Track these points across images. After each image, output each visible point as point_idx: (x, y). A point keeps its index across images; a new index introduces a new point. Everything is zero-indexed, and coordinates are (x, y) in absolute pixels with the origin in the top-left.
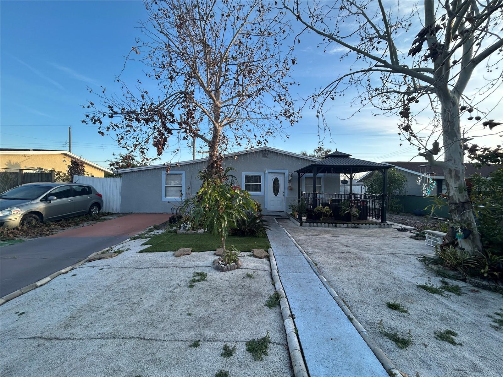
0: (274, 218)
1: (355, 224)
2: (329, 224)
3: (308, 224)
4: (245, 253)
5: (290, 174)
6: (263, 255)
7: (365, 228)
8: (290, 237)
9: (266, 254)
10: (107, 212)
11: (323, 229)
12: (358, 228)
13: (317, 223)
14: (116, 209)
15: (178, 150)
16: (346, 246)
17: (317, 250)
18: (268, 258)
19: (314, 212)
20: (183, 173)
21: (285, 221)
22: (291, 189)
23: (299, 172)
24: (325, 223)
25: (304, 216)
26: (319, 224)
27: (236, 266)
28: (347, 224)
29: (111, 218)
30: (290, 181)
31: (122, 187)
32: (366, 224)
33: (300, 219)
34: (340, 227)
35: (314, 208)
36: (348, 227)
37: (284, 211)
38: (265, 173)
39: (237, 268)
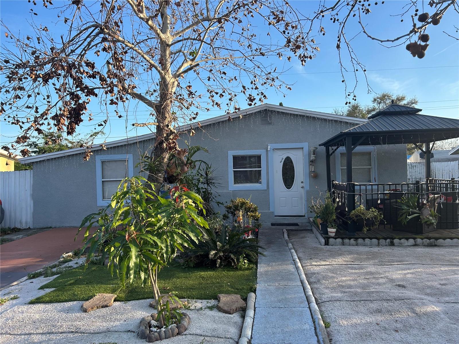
0: (285, 230)
1: (429, 238)
2: (378, 239)
3: (339, 240)
4: (199, 304)
5: (312, 149)
6: (234, 307)
7: (451, 246)
8: (297, 268)
9: (241, 303)
10: (13, 227)
11: (367, 249)
12: (436, 246)
13: (356, 239)
14: (26, 223)
15: (105, 122)
16: (399, 286)
17: (339, 295)
18: (243, 312)
19: (350, 219)
20: (129, 157)
21: (302, 235)
22: (315, 176)
23: (327, 144)
24: (371, 239)
25: (332, 227)
26: (360, 241)
27: (176, 331)
28: (414, 239)
29: (15, 237)
30: (312, 161)
31: (33, 185)
32: (452, 239)
33: (325, 233)
34: (400, 245)
35: (350, 211)
36: (416, 245)
37: (305, 216)
38: (267, 151)
39: (178, 334)
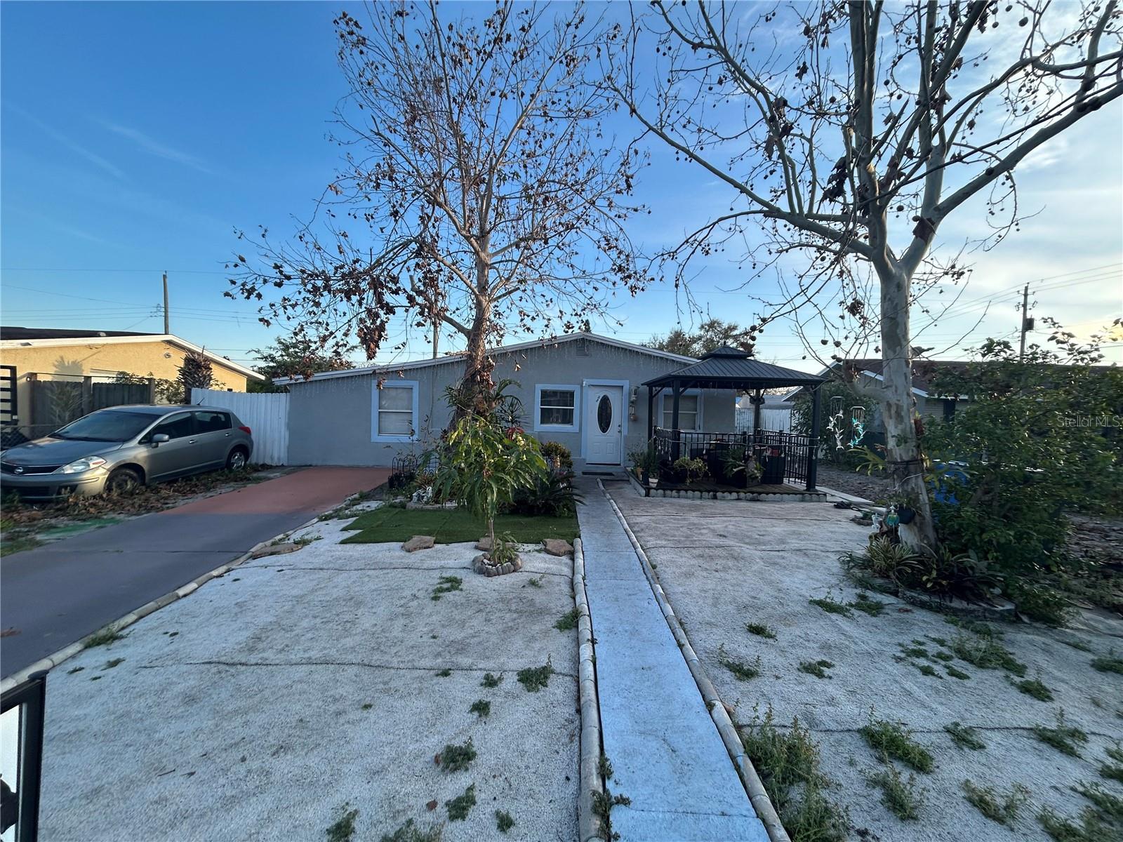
0: (598, 480)
1: (753, 493)
2: (701, 492)
3: (660, 492)
4: (531, 547)
5: (633, 388)
6: (562, 550)
7: (774, 501)
8: (619, 518)
9: (568, 547)
10: (261, 463)
11: (689, 501)
12: (758, 500)
13: (678, 491)
14: (279, 459)
15: (403, 345)
16: (721, 536)
17: (664, 543)
18: (572, 555)
19: (673, 469)
20: (415, 385)
21: (619, 486)
22: (634, 420)
23: (651, 385)
24: (694, 491)
25: (654, 477)
26: (682, 493)
27: (512, 568)
28: (738, 492)
29: (272, 475)
30: (632, 402)
31: (289, 413)
32: (774, 494)
33: (645, 483)
34: (723, 499)
35: (673, 460)
36: (738, 499)
37: (619, 465)
38: (582, 386)
39: (514, 571)
